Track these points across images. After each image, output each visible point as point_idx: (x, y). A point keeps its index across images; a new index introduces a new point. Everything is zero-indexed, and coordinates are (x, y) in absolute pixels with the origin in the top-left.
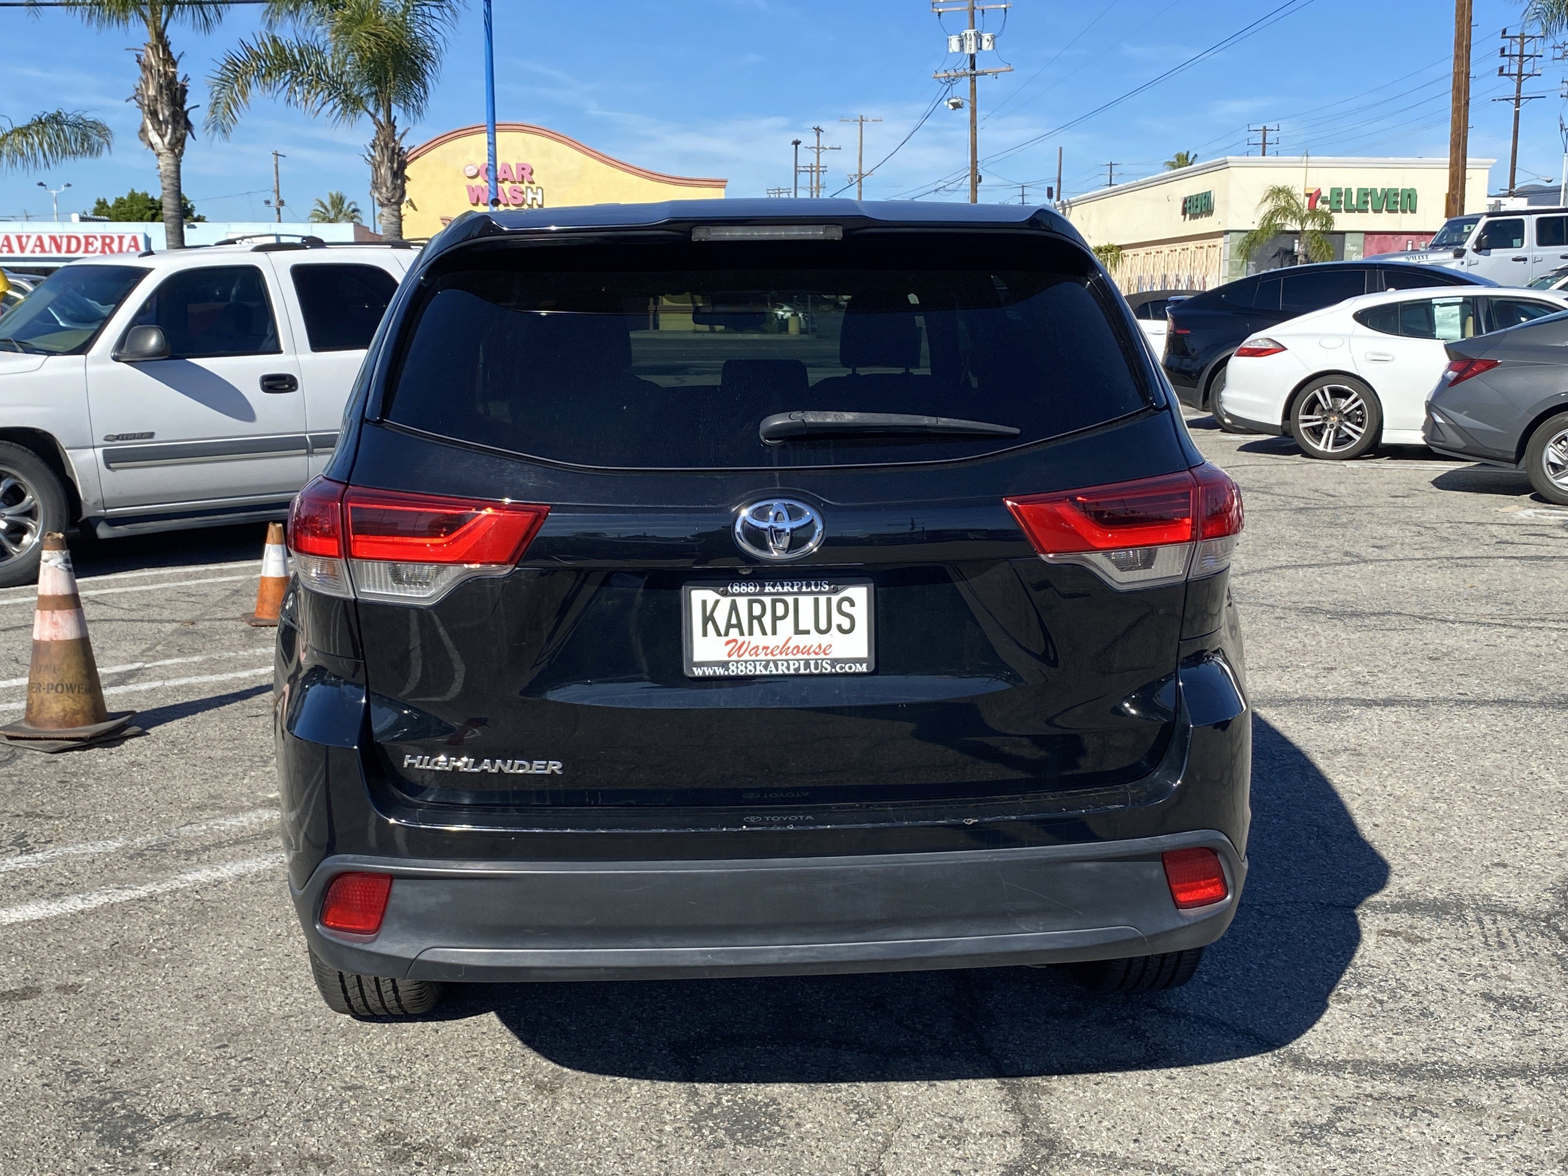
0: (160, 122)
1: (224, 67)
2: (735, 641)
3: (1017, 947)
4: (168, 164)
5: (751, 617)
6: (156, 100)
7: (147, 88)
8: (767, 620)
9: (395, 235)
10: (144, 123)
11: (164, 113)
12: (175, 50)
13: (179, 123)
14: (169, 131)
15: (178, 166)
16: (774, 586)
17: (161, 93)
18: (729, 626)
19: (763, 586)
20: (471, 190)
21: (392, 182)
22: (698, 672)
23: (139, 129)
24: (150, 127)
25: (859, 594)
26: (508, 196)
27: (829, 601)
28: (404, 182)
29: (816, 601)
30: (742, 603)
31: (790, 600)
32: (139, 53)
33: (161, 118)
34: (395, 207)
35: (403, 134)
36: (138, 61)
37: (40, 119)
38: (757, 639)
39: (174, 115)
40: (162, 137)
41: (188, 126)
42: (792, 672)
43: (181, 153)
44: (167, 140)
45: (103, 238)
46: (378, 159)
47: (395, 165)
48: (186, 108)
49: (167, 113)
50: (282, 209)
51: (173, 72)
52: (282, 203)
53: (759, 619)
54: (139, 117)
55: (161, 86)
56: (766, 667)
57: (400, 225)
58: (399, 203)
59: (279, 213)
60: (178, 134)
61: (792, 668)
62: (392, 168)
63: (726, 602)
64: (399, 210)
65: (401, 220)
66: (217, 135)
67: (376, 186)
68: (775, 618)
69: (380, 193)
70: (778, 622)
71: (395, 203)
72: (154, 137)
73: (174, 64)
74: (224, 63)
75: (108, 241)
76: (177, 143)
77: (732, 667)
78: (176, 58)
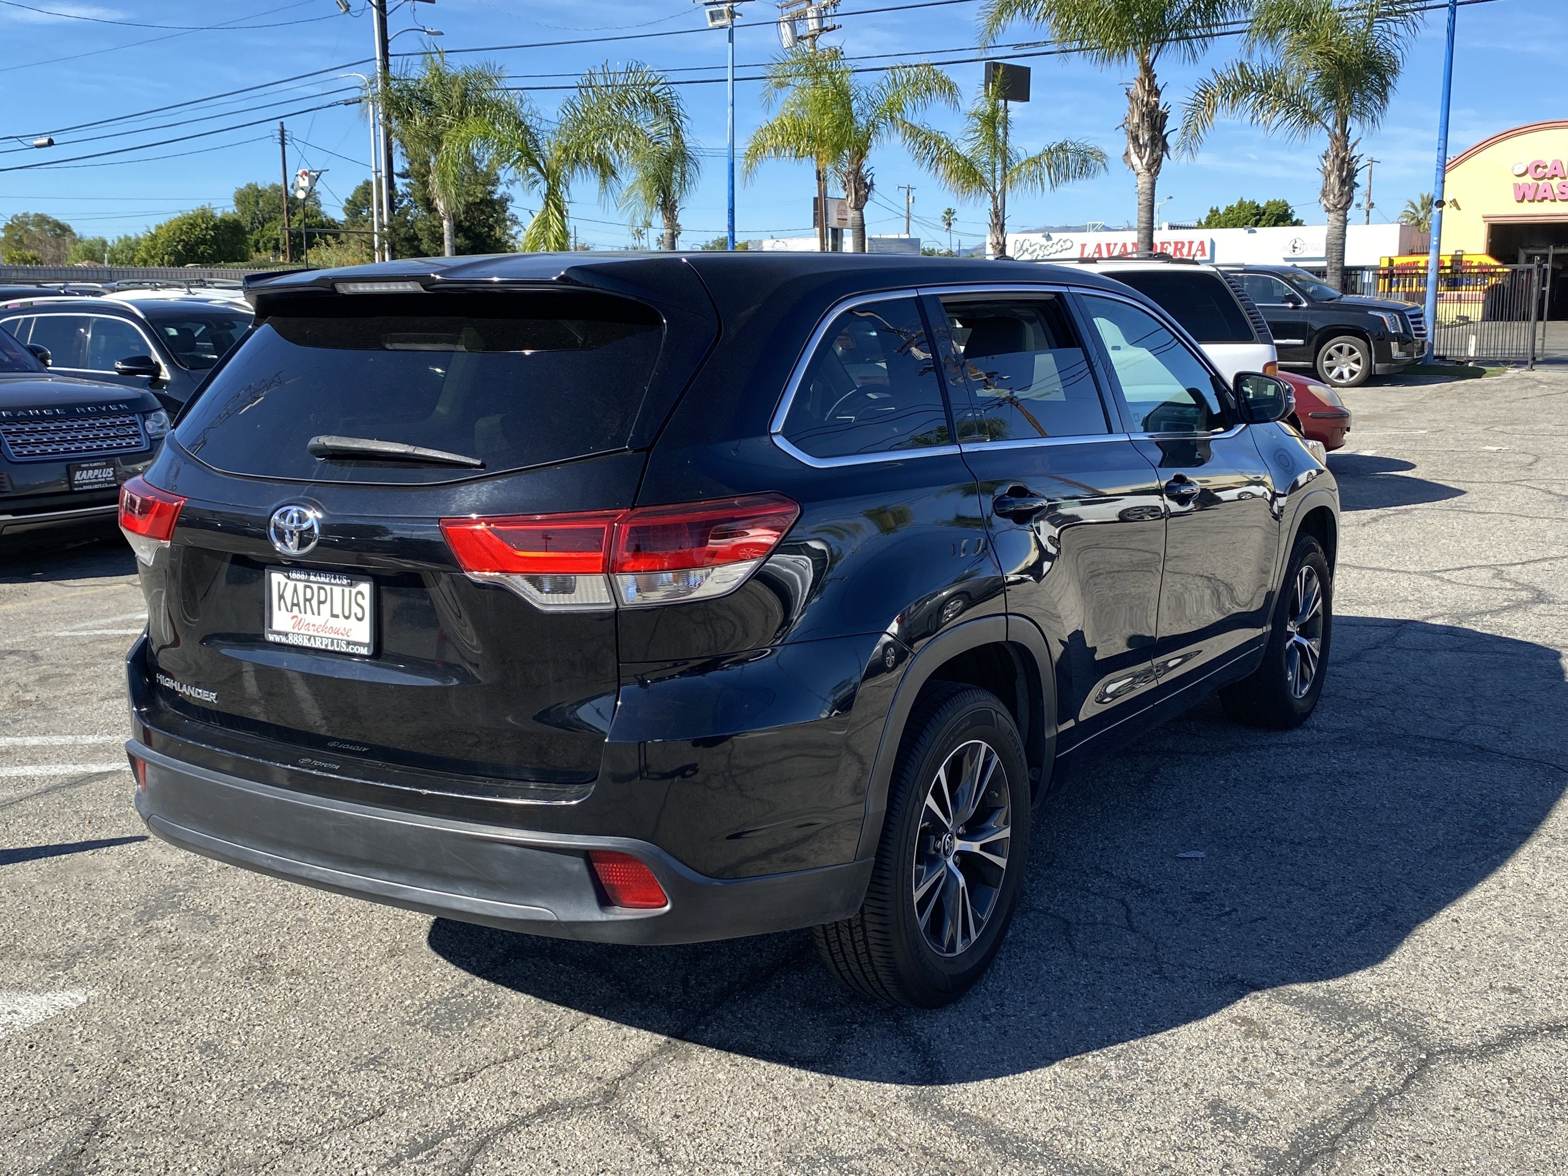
0: (1140, 146)
1: (1197, 94)
2: (296, 617)
3: (456, 906)
4: (1144, 182)
5: (306, 600)
6: (1139, 126)
7: (1133, 118)
8: (315, 602)
9: (1337, 239)
10: (1128, 147)
11: (1144, 137)
12: (1159, 82)
13: (1156, 145)
14: (1147, 153)
15: (1153, 184)
16: (315, 576)
17: (1143, 119)
18: (293, 605)
19: (309, 575)
20: (1517, 187)
21: (1339, 189)
22: (271, 638)
23: (1124, 153)
24: (1132, 150)
25: (365, 588)
26: (1556, 191)
27: (350, 591)
28: (1351, 190)
29: (343, 591)
30: (300, 586)
31: (328, 588)
32: (1128, 86)
33: (1141, 142)
34: (1341, 212)
35: (1355, 144)
36: (1127, 94)
37: (1049, 149)
38: (309, 618)
39: (1152, 139)
40: (1141, 158)
41: (1165, 147)
42: (323, 647)
43: (1157, 172)
44: (1145, 161)
45: (1176, 243)
46: (1329, 168)
47: (1344, 174)
48: (1164, 133)
49: (1146, 137)
50: (1371, 211)
51: (1155, 102)
52: (1372, 205)
53: (310, 600)
54: (1124, 143)
55: (1143, 114)
56: (309, 640)
57: (1345, 228)
58: (1345, 209)
59: (1368, 215)
60: (1155, 155)
61: (324, 644)
62: (1340, 176)
63: (291, 584)
64: (1345, 215)
65: (1346, 225)
66: (1185, 154)
67: (1324, 194)
68: (320, 602)
69: (1328, 200)
70: (321, 605)
71: (1340, 208)
72: (1135, 159)
73: (1158, 94)
74: (1197, 90)
75: (1179, 246)
76: (1153, 163)
77: (290, 637)
78: (1159, 88)
